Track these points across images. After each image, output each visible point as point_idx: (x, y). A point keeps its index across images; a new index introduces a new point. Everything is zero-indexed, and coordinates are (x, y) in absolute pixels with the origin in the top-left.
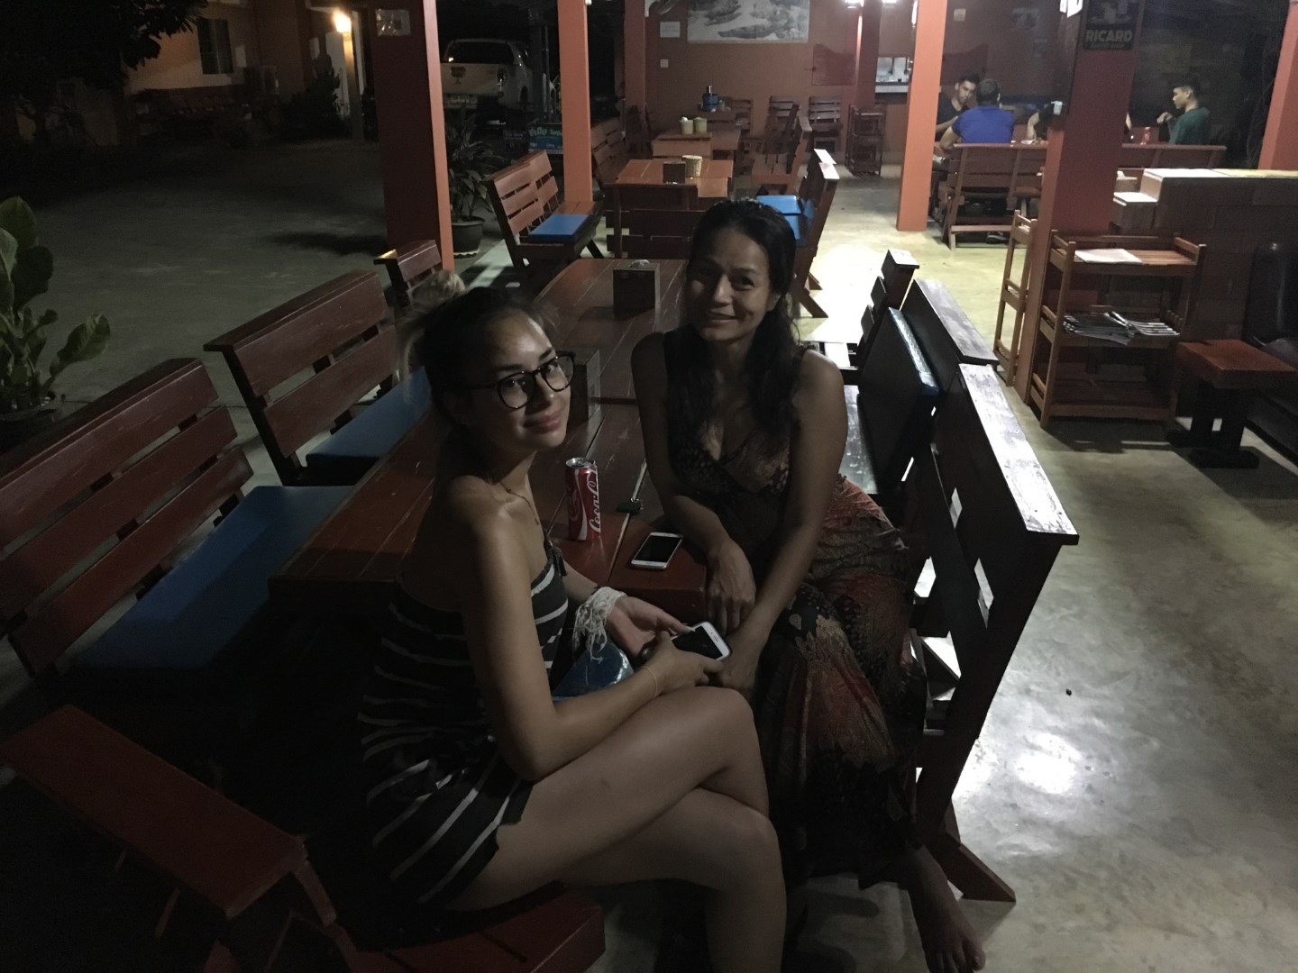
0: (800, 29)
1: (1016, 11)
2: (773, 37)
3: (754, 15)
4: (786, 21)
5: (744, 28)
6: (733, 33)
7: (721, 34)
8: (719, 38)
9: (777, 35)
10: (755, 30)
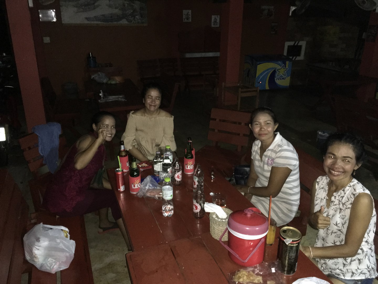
0: (142, 16)
1: (263, 7)
2: (124, 22)
3: (110, 6)
4: (132, 11)
5: (103, 15)
6: (96, 18)
7: (87, 19)
8: (86, 22)
9: (127, 20)
10: (111, 17)
